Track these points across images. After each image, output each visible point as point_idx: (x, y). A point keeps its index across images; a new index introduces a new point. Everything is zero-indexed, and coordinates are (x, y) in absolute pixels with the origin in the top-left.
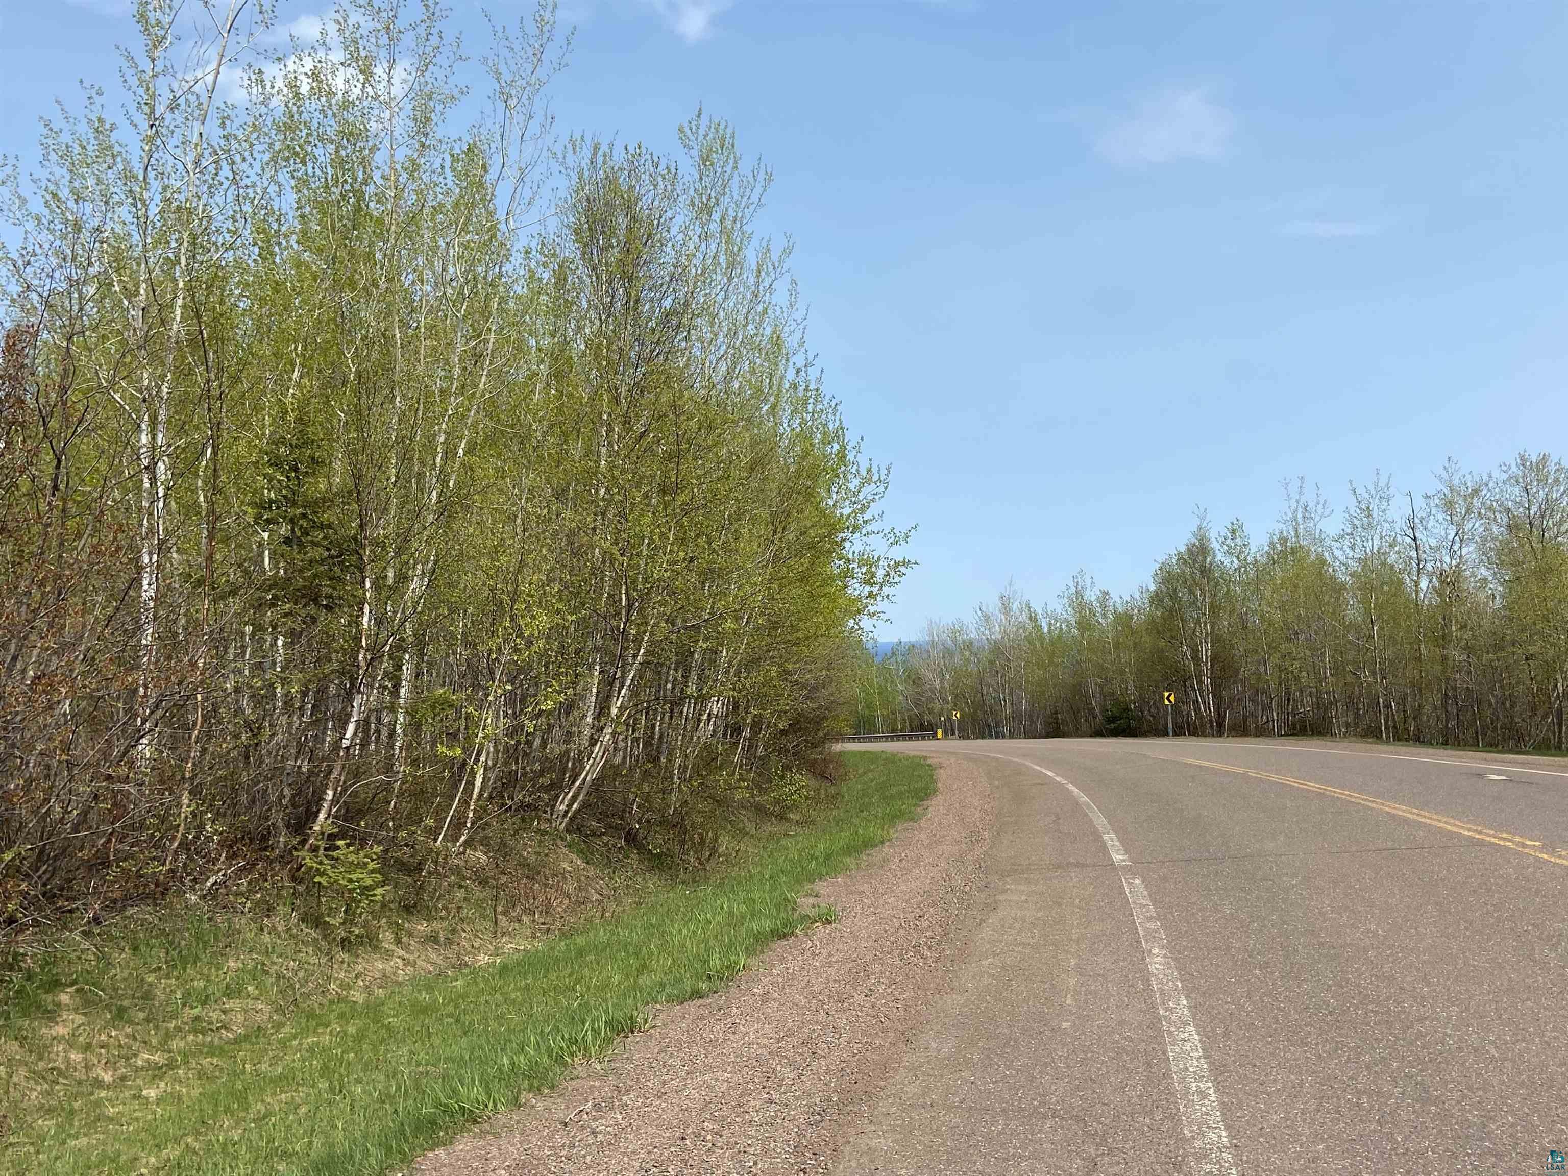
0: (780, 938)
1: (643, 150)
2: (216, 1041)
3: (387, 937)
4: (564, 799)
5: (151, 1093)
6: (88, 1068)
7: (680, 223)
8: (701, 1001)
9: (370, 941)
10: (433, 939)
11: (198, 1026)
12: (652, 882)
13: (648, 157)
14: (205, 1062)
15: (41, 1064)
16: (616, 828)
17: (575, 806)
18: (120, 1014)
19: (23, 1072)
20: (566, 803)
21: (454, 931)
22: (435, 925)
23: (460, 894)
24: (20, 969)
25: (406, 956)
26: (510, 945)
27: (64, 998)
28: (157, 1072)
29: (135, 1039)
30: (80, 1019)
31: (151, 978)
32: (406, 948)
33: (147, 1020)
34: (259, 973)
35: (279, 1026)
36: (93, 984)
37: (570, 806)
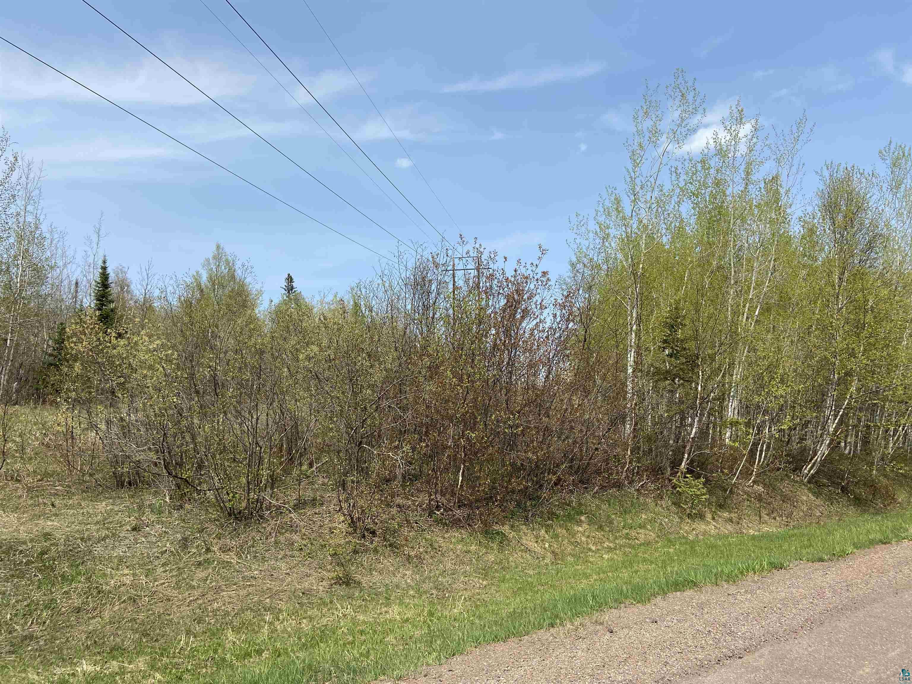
0: (883, 543)
1: (856, 167)
2: (633, 543)
3: (709, 516)
4: (806, 468)
5: (606, 556)
6: (588, 544)
7: (875, 198)
8: (823, 563)
9: (701, 516)
10: (731, 520)
11: (627, 537)
12: (852, 511)
13: (857, 170)
14: (627, 549)
15: (573, 539)
16: (837, 484)
17: (812, 472)
18: (601, 528)
19: (566, 541)
20: (807, 469)
21: (740, 519)
22: (733, 515)
23: (747, 503)
24: (571, 506)
25: (716, 525)
26: (766, 528)
27: (583, 518)
28: (610, 550)
29: (604, 537)
30: (588, 527)
31: (613, 516)
32: (717, 523)
33: (610, 531)
34: (652, 521)
35: (657, 542)
36: (593, 515)
37: (809, 471)
